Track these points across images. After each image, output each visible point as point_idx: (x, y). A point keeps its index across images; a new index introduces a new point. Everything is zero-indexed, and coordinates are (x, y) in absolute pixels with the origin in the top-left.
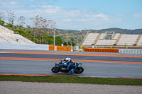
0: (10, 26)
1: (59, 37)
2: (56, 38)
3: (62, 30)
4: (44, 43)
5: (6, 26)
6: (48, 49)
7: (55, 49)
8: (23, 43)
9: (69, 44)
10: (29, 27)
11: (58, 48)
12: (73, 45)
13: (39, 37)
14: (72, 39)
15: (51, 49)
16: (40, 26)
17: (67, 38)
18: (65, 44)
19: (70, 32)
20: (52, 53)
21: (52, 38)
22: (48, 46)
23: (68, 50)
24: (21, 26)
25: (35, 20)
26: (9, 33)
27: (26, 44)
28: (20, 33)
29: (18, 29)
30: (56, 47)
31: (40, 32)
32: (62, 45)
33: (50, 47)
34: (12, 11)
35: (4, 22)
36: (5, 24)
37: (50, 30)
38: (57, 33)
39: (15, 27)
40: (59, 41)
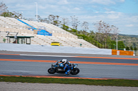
0: (74, 32)
1: (122, 42)
2: (119, 43)
3: (124, 35)
4: (107, 48)
5: (70, 31)
6: (111, 54)
7: (118, 54)
8: (86, 48)
9: (132, 49)
10: (92, 32)
11: (120, 53)
12: (135, 49)
13: (102, 42)
14: (134, 44)
15: (114, 53)
16: (103, 31)
17: (129, 43)
18: (127, 49)
19: (132, 37)
20: (114, 57)
21: (115, 43)
22: (111, 50)
23: (131, 54)
24: (85, 31)
25: (98, 26)
26: (73, 38)
27: (89, 49)
28: (84, 38)
29: (81, 34)
30: (118, 52)
31: (103, 37)
32: (125, 49)
33: (113, 52)
34: (75, 17)
35: (68, 27)
36: (69, 29)
37: (113, 35)
38: (119, 38)
39: (79, 32)
40: (121, 46)
